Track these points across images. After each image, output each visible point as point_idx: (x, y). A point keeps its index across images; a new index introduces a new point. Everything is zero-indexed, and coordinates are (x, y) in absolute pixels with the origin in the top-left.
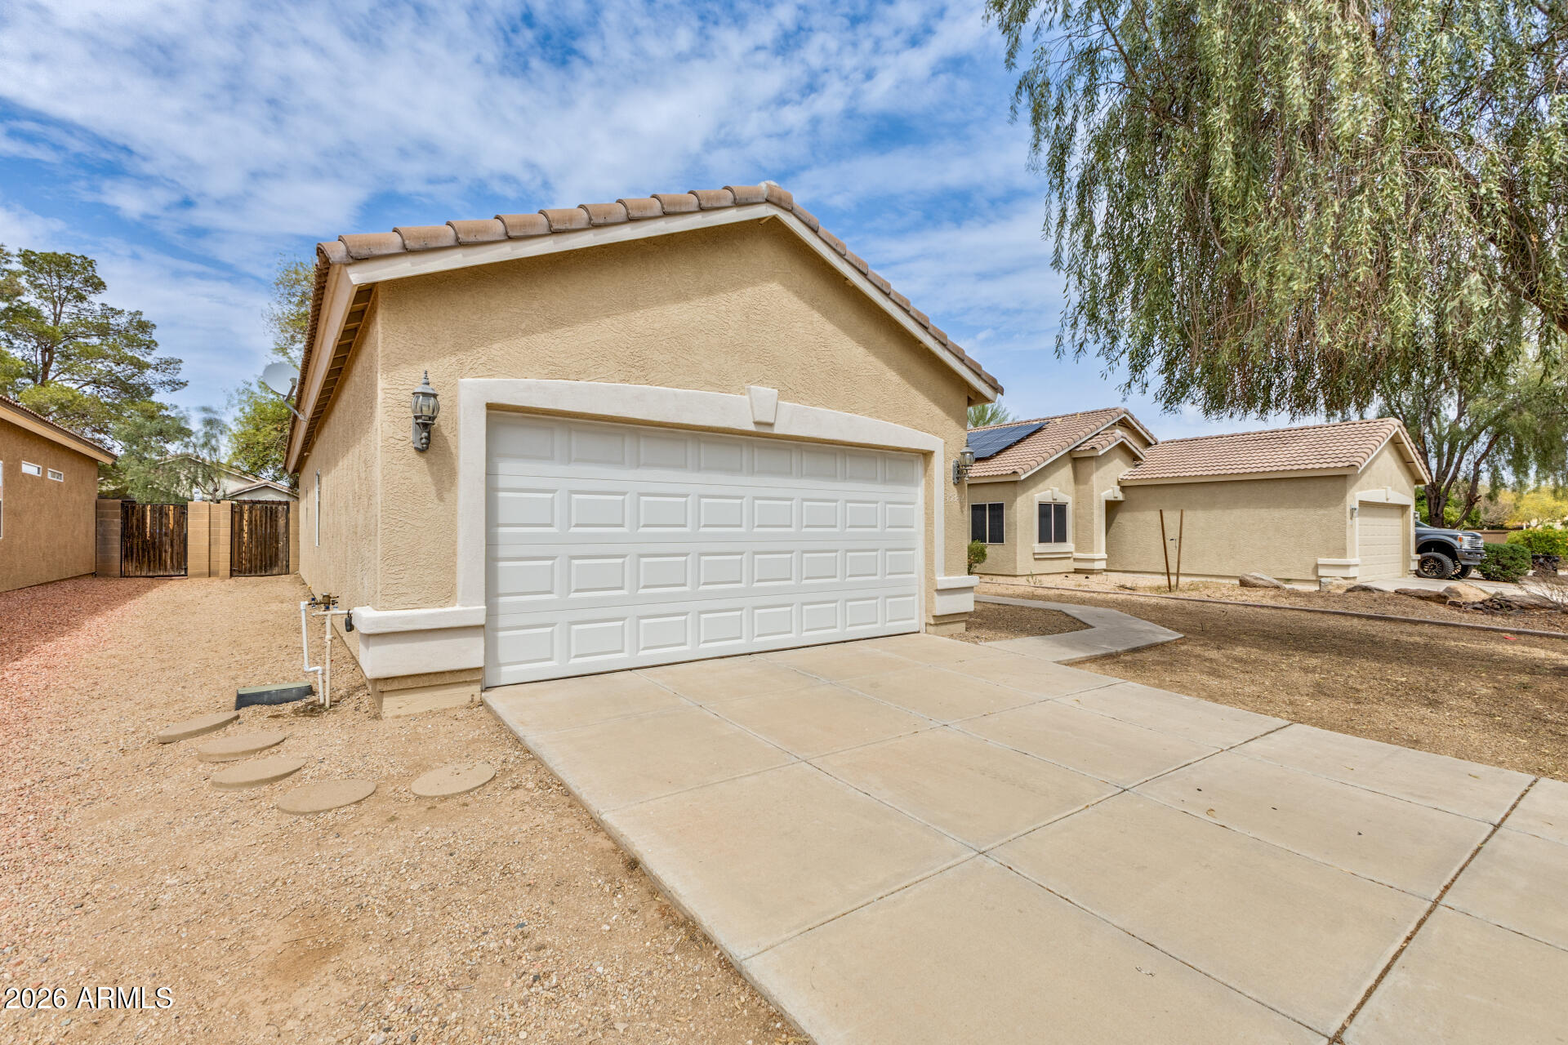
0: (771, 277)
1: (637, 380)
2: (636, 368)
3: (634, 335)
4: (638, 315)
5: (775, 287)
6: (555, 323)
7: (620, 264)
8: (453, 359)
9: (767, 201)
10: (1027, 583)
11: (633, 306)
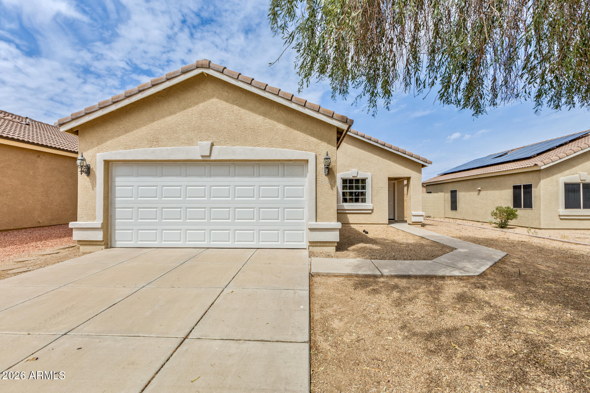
0: (213, 96)
1: (155, 146)
2: (155, 141)
3: (154, 130)
4: (155, 123)
5: (215, 100)
6: (127, 131)
7: (149, 107)
8: (97, 148)
9: (197, 67)
10: (527, 234)
11: (153, 120)
